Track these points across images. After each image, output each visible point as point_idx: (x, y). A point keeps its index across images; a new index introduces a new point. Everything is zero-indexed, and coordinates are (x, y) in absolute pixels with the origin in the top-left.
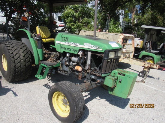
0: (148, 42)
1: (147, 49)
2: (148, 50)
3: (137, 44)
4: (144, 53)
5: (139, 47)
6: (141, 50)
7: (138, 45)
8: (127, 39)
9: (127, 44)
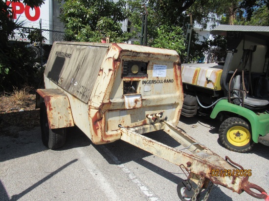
0: (236, 74)
1: (232, 93)
2: (235, 96)
3: (207, 79)
4: (223, 105)
5: (210, 86)
6: (215, 95)
7: (208, 81)
8: (147, 64)
9: (145, 79)
